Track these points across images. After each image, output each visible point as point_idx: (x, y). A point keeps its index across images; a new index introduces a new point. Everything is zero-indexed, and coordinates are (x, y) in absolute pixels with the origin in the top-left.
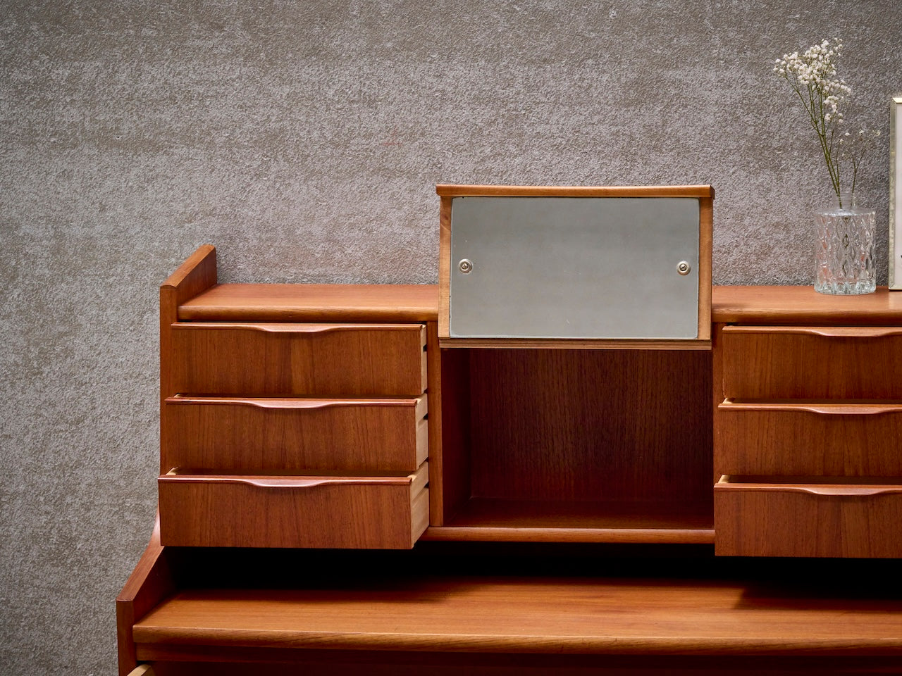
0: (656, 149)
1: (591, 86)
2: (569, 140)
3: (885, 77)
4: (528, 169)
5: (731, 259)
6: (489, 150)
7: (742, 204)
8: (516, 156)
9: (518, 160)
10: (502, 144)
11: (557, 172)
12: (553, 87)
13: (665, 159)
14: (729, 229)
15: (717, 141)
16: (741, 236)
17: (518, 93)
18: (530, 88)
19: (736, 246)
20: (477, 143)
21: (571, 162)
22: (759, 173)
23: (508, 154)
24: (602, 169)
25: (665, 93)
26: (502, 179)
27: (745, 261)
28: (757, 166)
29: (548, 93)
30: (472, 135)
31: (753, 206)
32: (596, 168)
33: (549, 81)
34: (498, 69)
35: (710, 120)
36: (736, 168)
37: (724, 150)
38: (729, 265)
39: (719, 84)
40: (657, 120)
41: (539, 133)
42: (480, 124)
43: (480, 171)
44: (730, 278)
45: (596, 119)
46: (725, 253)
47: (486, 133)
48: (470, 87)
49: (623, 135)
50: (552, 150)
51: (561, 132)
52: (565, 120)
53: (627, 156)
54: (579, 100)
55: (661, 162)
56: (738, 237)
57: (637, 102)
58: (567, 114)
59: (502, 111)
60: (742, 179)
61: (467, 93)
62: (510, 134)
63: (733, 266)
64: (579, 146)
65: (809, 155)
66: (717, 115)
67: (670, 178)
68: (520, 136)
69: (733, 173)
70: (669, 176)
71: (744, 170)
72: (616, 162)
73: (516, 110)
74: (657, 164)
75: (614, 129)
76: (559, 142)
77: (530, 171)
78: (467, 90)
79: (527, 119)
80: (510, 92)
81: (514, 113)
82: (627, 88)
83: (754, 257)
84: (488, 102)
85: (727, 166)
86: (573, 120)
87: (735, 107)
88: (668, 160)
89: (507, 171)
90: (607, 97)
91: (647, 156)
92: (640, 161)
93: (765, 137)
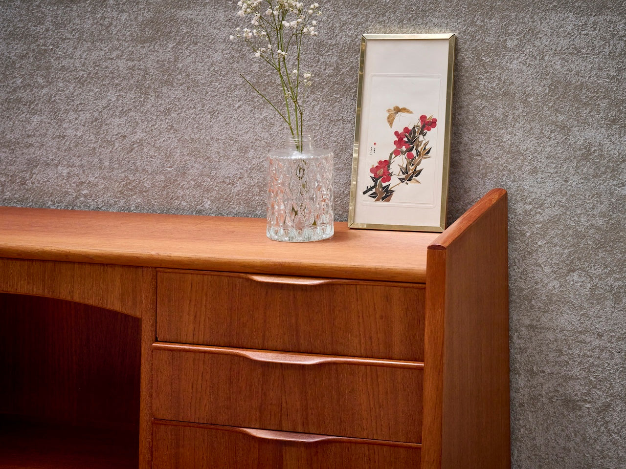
0: (169, 83)
1: (111, 24)
2: (90, 73)
3: (385, 18)
4: (53, 99)
5: (235, 190)
6: (20, 81)
7: (246, 137)
8: (43, 87)
9: (44, 91)
10: (32, 76)
11: (79, 102)
12: (78, 24)
13: (176, 92)
14: (234, 161)
15: (224, 76)
16: (244, 168)
17: (47, 30)
18: (57, 25)
19: (240, 178)
20: (10, 74)
21: (91, 93)
22: (263, 108)
23: (36, 85)
24: (118, 101)
25: (177, 31)
26: (30, 108)
27: (248, 192)
28: (261, 101)
29: (73, 30)
30: (6, 67)
31: (256, 140)
32: (113, 100)
33: (75, 19)
34: (31, 8)
35: (218, 56)
36: (241, 102)
37: (231, 85)
38: (233, 196)
39: (227, 23)
40: (170, 56)
41: (64, 66)
42: (13, 57)
43: (12, 100)
44: (234, 208)
45: (114, 54)
46: (229, 184)
47: (18, 65)
48: (6, 25)
49: (139, 69)
50: (75, 82)
51: (83, 66)
52: (87, 54)
53: (141, 89)
54: (101, 37)
55: (172, 95)
56: (242, 169)
57: (152, 39)
58: (89, 49)
59: (33, 46)
60: (247, 113)
61: (4, 29)
62: (39, 68)
63: (237, 197)
64: (99, 79)
65: (312, 91)
66: (225, 52)
67: (180, 111)
68: (47, 68)
69: (239, 107)
70: (179, 109)
71: (249, 105)
72: (131, 95)
73: (45, 45)
74: (169, 97)
75: (130, 64)
76: (81, 75)
77: (54, 101)
78: (4, 27)
79: (54, 53)
80: (41, 29)
81: (43, 48)
82: (143, 26)
83: (256, 190)
84: (21, 38)
85: (233, 100)
86: (94, 55)
87: (241, 45)
88: (179, 93)
89: (35, 100)
90: (125, 35)
91: (159, 90)
92: (153, 94)
93: (269, 73)
